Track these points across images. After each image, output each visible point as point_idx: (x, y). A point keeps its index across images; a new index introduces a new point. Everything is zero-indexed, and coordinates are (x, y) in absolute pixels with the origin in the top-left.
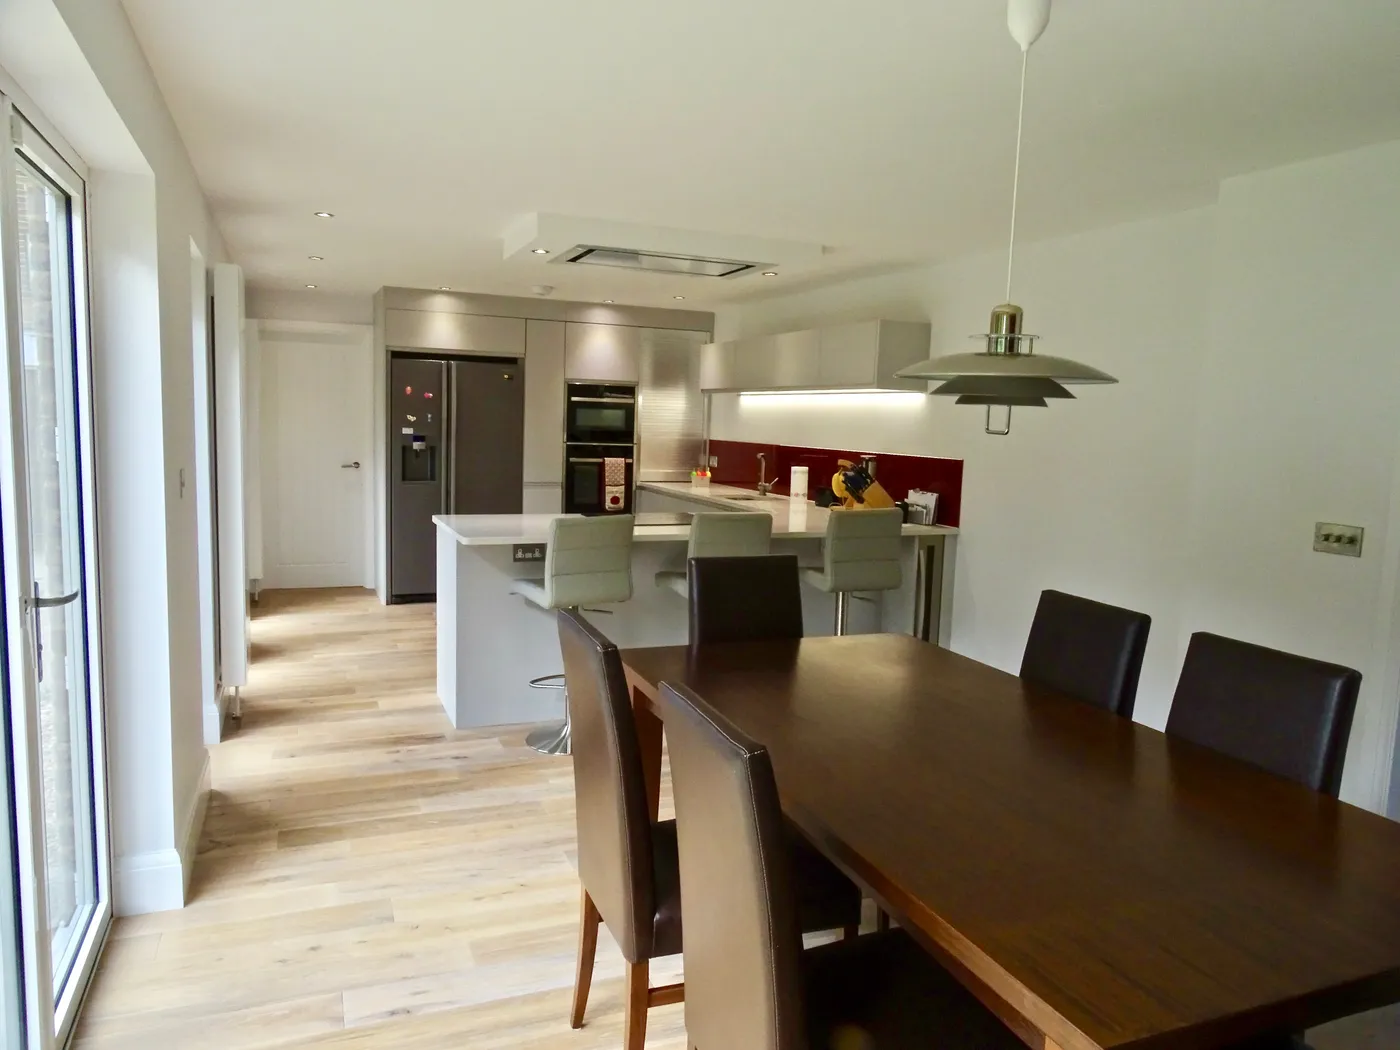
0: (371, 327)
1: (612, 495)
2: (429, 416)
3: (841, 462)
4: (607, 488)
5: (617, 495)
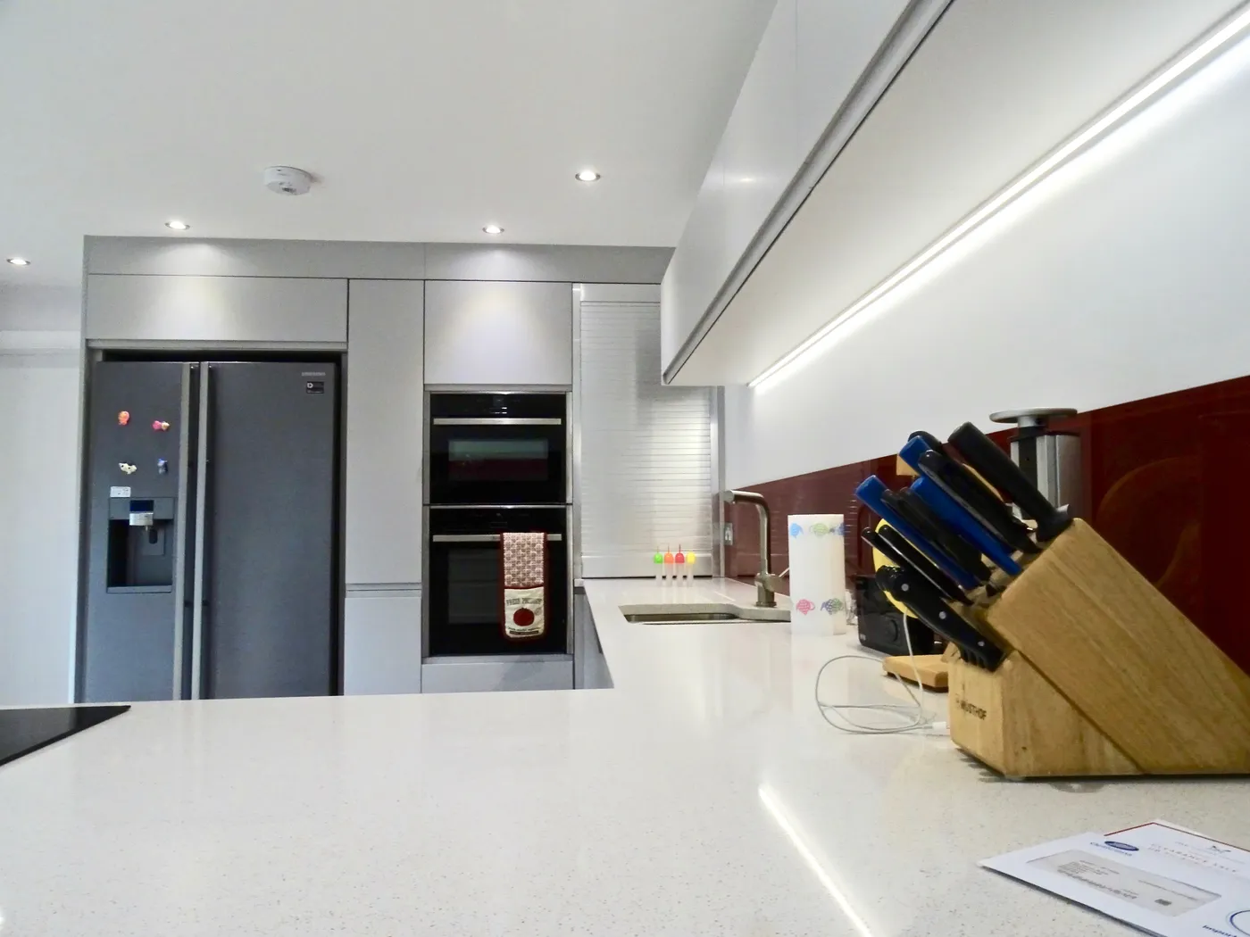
1: (517, 607)
2: (161, 463)
4: (507, 591)
5: (527, 606)
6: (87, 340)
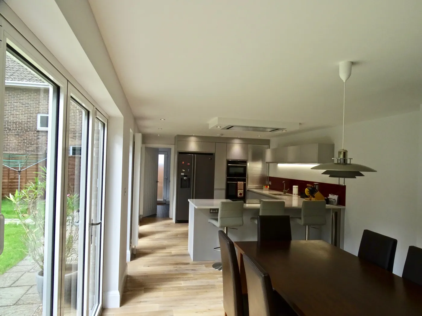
0: (174, 145)
1: (240, 193)
3: (308, 185)
4: (238, 190)
6: (178, 151)
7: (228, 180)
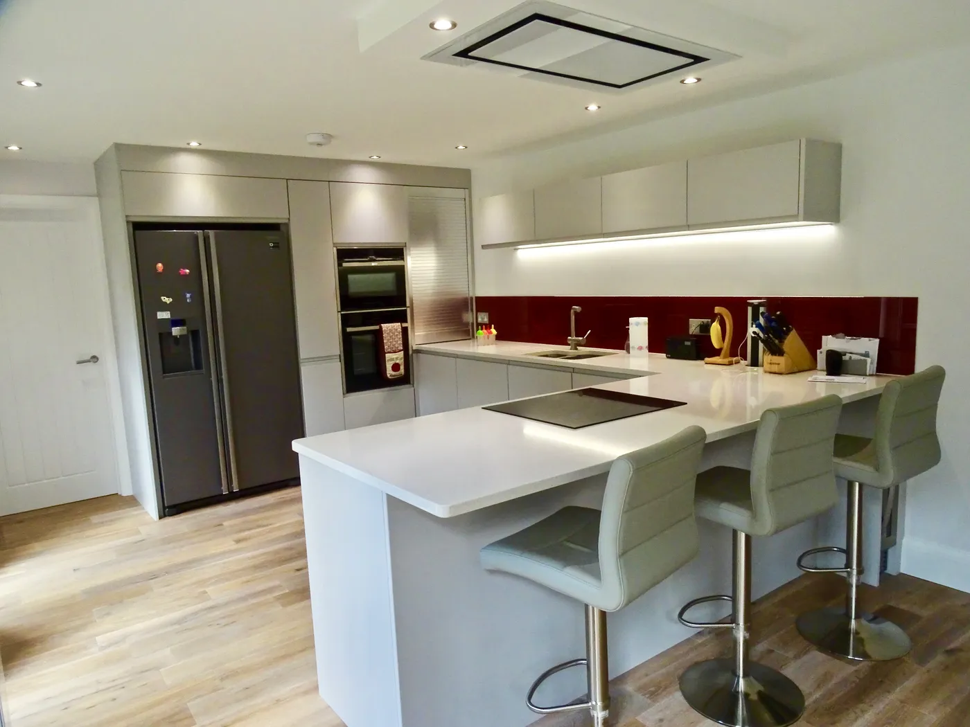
0: (97, 198)
1: (393, 362)
2: (188, 295)
3: (717, 310)
4: (387, 355)
5: (397, 362)
6: (127, 216)
7: (346, 321)
